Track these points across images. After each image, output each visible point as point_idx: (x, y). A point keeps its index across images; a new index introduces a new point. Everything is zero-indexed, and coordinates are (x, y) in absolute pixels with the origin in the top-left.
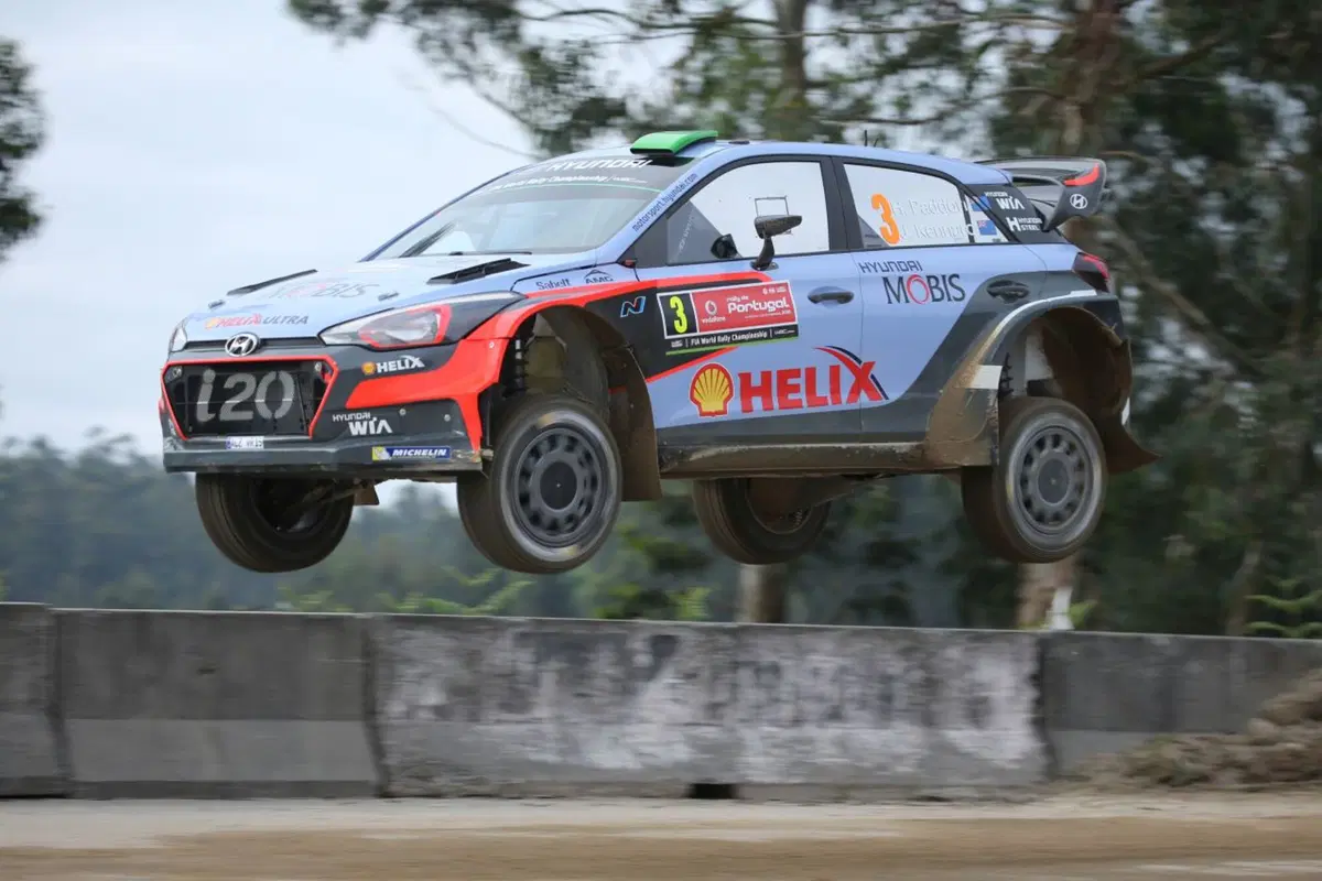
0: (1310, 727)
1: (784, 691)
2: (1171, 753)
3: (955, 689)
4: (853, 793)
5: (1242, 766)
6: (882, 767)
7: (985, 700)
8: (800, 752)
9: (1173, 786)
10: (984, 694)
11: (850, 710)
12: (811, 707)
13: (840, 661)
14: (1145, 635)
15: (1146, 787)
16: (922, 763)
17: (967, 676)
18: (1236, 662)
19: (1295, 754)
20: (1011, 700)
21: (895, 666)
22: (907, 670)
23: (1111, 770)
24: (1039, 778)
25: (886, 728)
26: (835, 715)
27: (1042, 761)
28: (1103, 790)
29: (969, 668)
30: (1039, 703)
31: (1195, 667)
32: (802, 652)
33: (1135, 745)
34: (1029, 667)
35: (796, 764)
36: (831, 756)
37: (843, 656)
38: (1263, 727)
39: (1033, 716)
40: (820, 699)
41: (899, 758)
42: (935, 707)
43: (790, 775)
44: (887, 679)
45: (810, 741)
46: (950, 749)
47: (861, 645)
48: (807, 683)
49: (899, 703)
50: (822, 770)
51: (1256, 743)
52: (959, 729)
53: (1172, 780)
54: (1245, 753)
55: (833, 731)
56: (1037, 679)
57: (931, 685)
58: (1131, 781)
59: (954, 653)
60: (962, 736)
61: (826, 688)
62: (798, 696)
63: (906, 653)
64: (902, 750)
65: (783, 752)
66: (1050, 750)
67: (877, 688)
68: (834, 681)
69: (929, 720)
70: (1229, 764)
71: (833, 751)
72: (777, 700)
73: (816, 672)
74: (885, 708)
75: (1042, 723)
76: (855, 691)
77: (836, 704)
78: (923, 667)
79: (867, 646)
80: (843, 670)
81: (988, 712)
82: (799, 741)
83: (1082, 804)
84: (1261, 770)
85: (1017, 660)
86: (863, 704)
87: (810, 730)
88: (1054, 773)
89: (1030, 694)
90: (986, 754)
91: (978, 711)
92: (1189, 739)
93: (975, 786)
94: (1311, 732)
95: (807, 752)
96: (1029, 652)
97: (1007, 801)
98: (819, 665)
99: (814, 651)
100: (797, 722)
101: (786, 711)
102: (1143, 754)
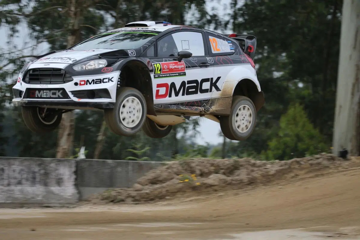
0: (150, 186)
1: (5, 176)
2: (113, 193)
3: (53, 175)
4: (25, 205)
5: (133, 197)
6: (33, 198)
7: (61, 179)
8: (9, 194)
9: (114, 203)
10: (61, 177)
11: (24, 181)
12: (13, 181)
13: (20, 168)
14: (106, 160)
15: (107, 203)
16: (44, 197)
17: (57, 172)
18: (130, 168)
19: (147, 194)
20: (68, 178)
21: (36, 169)
22: (40, 170)
23: (97, 198)
24: (77, 201)
25: (33, 186)
26: (20, 183)
27: (77, 196)
28: (95, 204)
29: (56, 170)
30: (76, 179)
31: (119, 169)
32: (10, 165)
33: (103, 191)
34: (74, 169)
35: (9, 197)
36: (18, 195)
37: (22, 166)
38: (138, 186)
39: (75, 183)
40: (15, 178)
41: (38, 195)
42: (48, 181)
43: (8, 200)
44: (34, 173)
45: (13, 190)
46: (52, 193)
47: (26, 163)
48: (11, 173)
49: (38, 180)
50: (17, 199)
51: (136, 191)
52: (55, 187)
53: (114, 201)
54: (134, 193)
55: (19, 187)
56: (76, 173)
57: (46, 174)
58: (102, 201)
59: (53, 165)
60: (55, 189)
61: (17, 175)
62: (9, 178)
63: (40, 165)
64: (39, 193)
65: (5, 194)
66: (79, 193)
67: (31, 175)
68: (19, 173)
69: (46, 184)
70: (129, 196)
71: (19, 193)
72: (3, 179)
73: (14, 171)
74: (33, 181)
75: (77, 185)
76: (25, 176)
77: (20, 180)
78: (44, 169)
79: (29, 163)
80: (22, 170)
81: (63, 182)
82: (9, 190)
83: (90, 208)
84: (137, 198)
85: (70, 167)
86: (27, 180)
87: (12, 187)
88: (81, 199)
89: (74, 177)
90: (62, 194)
91: (59, 182)
92: (118, 190)
93: (59, 203)
94: (151, 187)
95: (11, 194)
96: (74, 165)
97: (68, 207)
98: (15, 169)
99: (14, 164)
100: (9, 185)
101: (6, 182)
102: (106, 194)
